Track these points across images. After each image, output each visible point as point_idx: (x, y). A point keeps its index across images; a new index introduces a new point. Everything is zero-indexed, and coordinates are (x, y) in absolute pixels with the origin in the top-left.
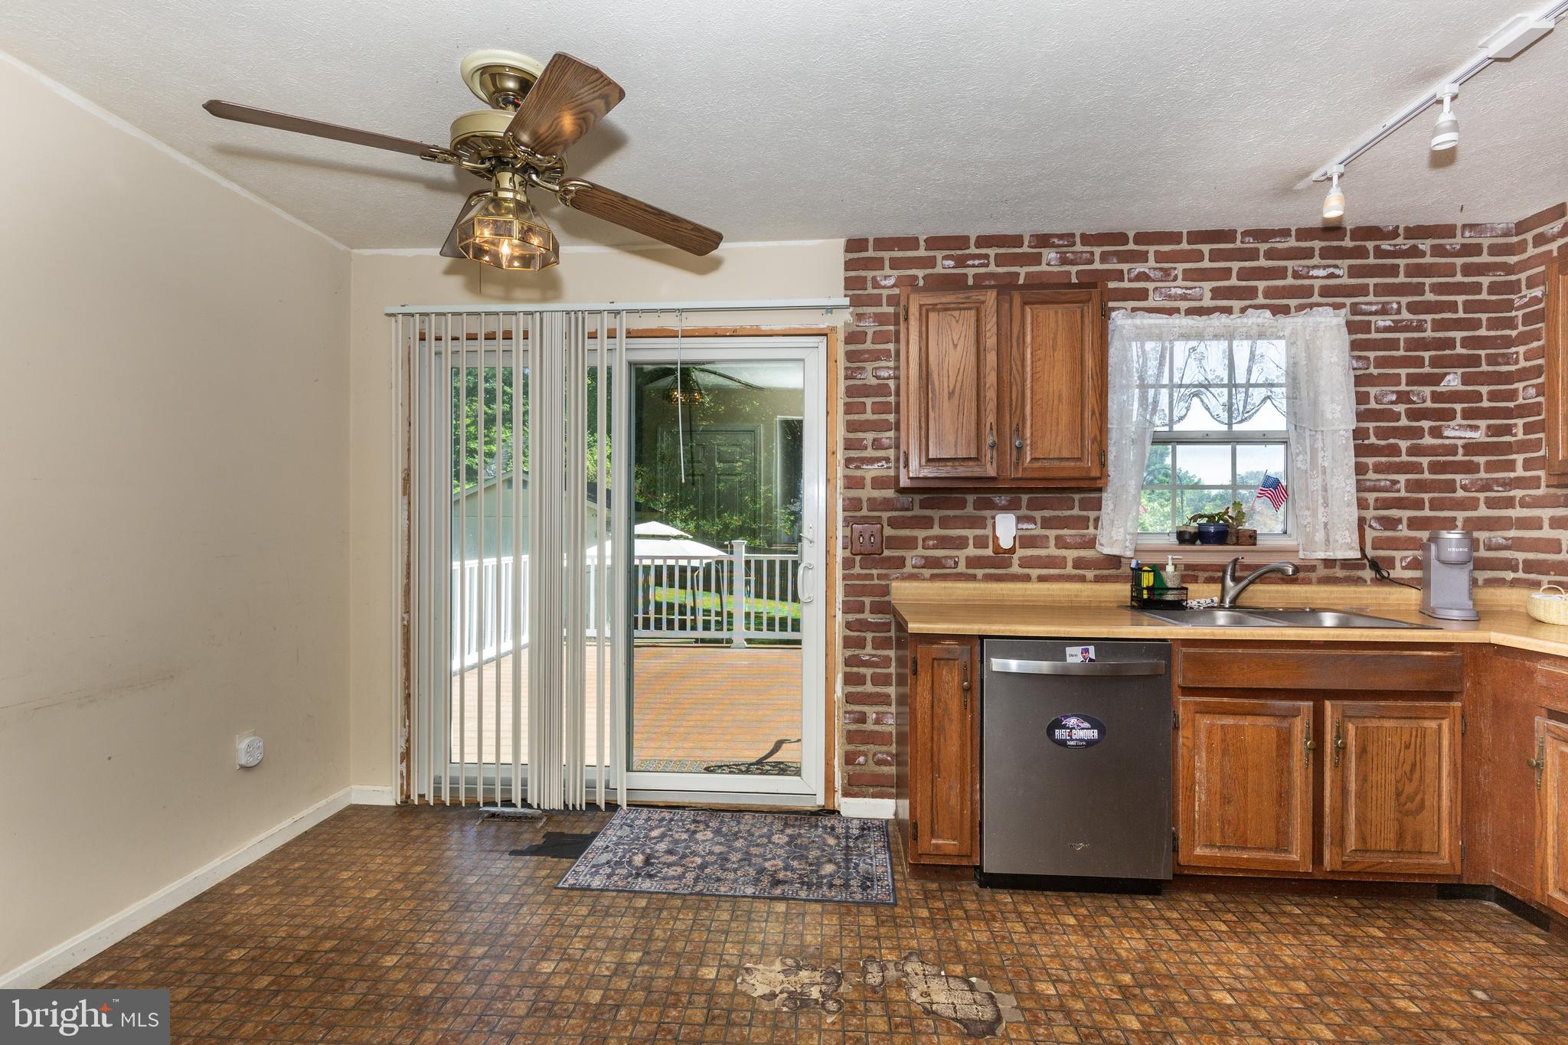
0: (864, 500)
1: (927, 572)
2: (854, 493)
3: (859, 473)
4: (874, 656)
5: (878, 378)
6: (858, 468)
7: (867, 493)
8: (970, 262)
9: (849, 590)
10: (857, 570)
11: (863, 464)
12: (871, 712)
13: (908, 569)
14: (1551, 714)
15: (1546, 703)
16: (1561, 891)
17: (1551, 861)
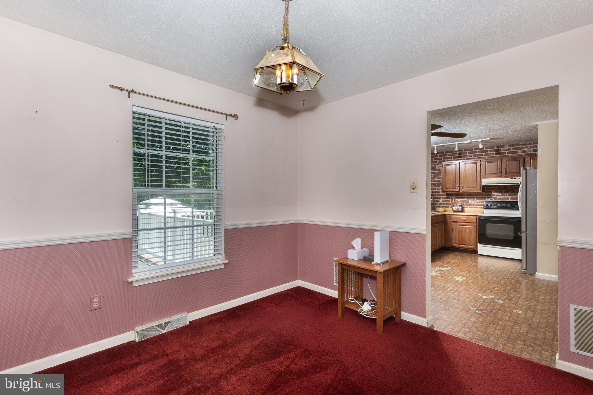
14: (454, 222)
15: (453, 221)
16: (455, 244)
17: (454, 240)
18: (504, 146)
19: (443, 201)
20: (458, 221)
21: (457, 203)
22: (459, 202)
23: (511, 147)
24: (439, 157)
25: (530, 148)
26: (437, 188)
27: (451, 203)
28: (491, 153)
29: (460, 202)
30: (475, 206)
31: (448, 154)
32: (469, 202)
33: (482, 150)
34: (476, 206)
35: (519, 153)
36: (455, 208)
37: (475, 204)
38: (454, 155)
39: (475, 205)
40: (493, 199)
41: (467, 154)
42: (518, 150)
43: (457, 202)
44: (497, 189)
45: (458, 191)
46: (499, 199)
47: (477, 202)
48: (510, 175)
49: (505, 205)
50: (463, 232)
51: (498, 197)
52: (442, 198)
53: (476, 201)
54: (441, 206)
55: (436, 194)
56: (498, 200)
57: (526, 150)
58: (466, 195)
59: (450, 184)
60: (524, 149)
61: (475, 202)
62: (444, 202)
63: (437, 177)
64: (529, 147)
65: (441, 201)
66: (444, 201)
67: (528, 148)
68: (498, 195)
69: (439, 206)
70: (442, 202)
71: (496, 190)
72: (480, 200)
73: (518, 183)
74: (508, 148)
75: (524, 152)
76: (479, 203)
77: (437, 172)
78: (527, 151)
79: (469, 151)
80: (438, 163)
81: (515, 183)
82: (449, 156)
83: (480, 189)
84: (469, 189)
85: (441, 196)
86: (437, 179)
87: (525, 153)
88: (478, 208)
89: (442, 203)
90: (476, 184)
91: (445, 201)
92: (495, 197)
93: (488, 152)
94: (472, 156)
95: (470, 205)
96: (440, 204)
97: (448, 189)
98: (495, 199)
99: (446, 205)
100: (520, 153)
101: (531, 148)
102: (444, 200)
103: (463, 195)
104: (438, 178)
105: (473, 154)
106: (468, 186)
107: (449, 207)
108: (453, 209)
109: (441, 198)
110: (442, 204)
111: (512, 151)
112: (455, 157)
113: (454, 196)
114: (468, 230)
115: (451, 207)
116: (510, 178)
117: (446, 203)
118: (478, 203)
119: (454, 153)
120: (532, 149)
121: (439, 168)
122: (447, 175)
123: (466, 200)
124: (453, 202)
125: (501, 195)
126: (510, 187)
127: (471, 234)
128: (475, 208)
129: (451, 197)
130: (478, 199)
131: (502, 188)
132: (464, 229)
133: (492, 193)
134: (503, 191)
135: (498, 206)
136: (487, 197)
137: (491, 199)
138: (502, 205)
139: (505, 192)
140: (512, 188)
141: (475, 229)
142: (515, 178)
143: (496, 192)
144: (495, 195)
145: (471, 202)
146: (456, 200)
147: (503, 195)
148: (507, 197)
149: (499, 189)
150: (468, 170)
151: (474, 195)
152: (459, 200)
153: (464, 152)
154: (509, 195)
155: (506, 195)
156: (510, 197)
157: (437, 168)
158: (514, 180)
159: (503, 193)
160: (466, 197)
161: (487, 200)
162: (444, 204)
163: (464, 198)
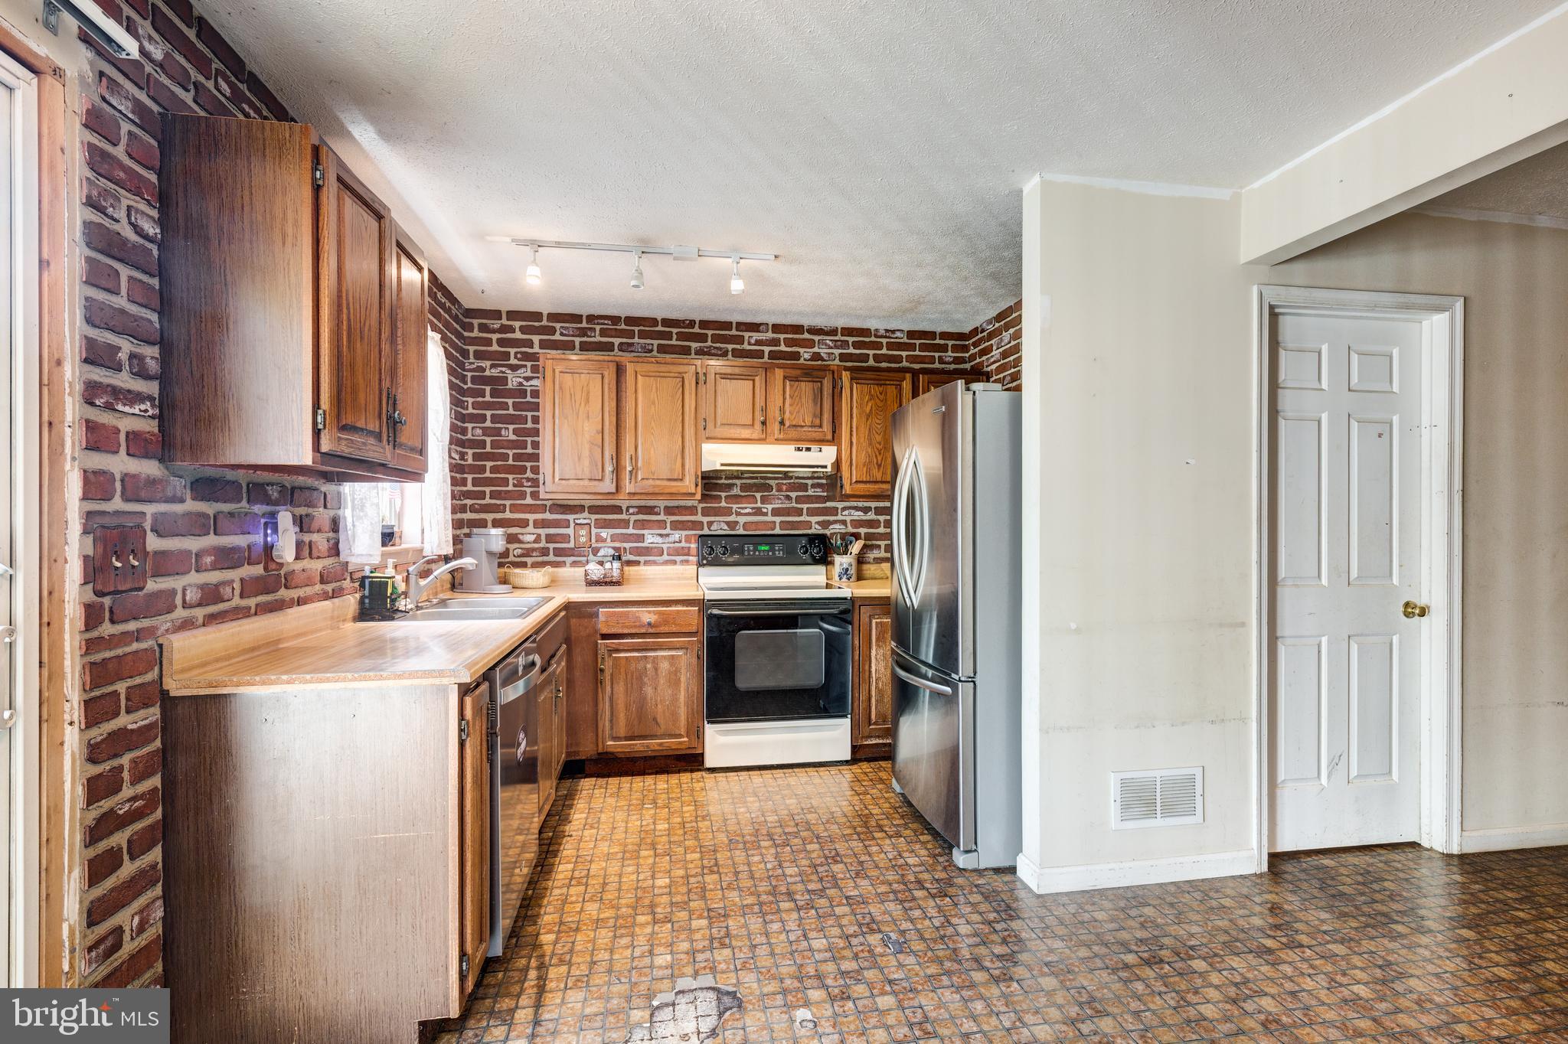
0: (118, 477)
1: (200, 613)
2: (99, 461)
3: (105, 418)
4: (134, 799)
5: (135, 227)
6: (109, 407)
7: (120, 464)
8: (245, 106)
9: (98, 674)
10: (107, 629)
11: (117, 399)
12: (126, 918)
13: (180, 613)
14: (605, 637)
15: (605, 631)
16: (615, 739)
17: (607, 724)
18: (761, 328)
19: (537, 540)
20: (626, 631)
21: (599, 545)
22: (604, 541)
23: (779, 336)
24: (518, 335)
25: (832, 348)
26: (510, 477)
27: (571, 545)
28: (721, 349)
29: (609, 540)
30: (665, 557)
31: (558, 326)
32: (640, 539)
33: (686, 330)
34: (668, 555)
35: (802, 361)
36: (595, 570)
37: (665, 546)
38: (583, 332)
39: (665, 553)
40: (726, 527)
41: (636, 340)
42: (801, 350)
43: (599, 539)
44: (739, 488)
45: (614, 490)
46: (745, 526)
47: (671, 539)
48: (793, 433)
49: (767, 548)
50: (646, 680)
51: (742, 520)
52: (536, 522)
53: (668, 535)
54: (529, 560)
55: (505, 506)
56: (741, 532)
57: (824, 352)
58: (631, 511)
59: (576, 459)
60: (816, 350)
61: (667, 540)
62: (543, 544)
63: (511, 427)
64: (830, 343)
65: (532, 538)
66: (543, 538)
67: (826, 344)
68: (743, 511)
69: (519, 560)
70: (535, 541)
71: (736, 491)
72: (684, 533)
73: (825, 467)
74: (770, 335)
75: (816, 357)
76: (680, 542)
77: (510, 405)
78: (825, 356)
79: (642, 328)
80: (513, 361)
81: (821, 467)
82: (562, 334)
83: (697, 485)
84: (654, 486)
85: (531, 517)
86: (513, 437)
87: (820, 362)
88: (674, 562)
89: (536, 546)
90: (683, 465)
91: (547, 536)
92: (732, 518)
93: (709, 343)
94: (652, 351)
95: (647, 551)
96: (528, 553)
97: (571, 482)
98: (732, 525)
99: (551, 558)
100: (805, 360)
101: (836, 347)
102: (543, 532)
103: (622, 513)
104: (515, 432)
105: (656, 342)
106: (653, 474)
107: (563, 564)
108: (587, 573)
109: (531, 523)
110: (534, 550)
111: (783, 348)
112: (590, 343)
113: (586, 514)
114: (664, 666)
115: (574, 564)
116: (792, 447)
117: (551, 546)
118: (677, 545)
119: (584, 325)
120: (837, 352)
121: (521, 384)
122: (566, 418)
123: (631, 531)
124: (583, 540)
125: (750, 510)
126: (777, 481)
127: (678, 682)
128: (666, 563)
129: (571, 517)
130: (676, 526)
131: (755, 485)
132: (649, 666)
133: (723, 504)
134: (758, 495)
135: (746, 553)
136: (705, 520)
137: (719, 526)
138: (759, 551)
139: (764, 500)
140: (784, 488)
141: (694, 660)
142: (808, 449)
143: (736, 498)
144: (734, 511)
145: (651, 538)
146: (594, 531)
147: (758, 512)
148: (770, 518)
149: (744, 488)
150: (654, 403)
151: (662, 513)
152: (605, 533)
153: (623, 326)
154: (776, 512)
155: (765, 510)
156: (778, 519)
157: (510, 386)
158: (804, 453)
159: (759, 505)
160: (633, 518)
161: (706, 531)
162: (545, 552)
163: (625, 524)
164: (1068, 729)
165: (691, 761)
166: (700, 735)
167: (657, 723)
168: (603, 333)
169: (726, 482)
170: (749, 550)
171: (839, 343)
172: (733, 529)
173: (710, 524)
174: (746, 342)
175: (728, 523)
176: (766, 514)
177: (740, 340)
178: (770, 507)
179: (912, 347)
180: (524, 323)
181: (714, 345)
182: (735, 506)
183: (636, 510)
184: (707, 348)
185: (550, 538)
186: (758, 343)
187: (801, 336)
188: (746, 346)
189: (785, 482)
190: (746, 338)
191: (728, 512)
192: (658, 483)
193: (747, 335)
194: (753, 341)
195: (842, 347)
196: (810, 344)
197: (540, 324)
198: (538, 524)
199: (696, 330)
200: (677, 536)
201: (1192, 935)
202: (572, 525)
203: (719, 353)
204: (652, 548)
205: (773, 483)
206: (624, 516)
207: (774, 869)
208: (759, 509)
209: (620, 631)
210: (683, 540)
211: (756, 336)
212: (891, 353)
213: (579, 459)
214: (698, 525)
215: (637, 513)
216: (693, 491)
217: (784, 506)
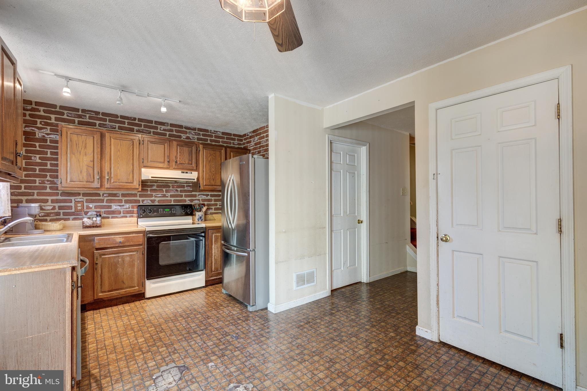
14: (97, 249)
15: (98, 247)
16: (102, 292)
17: (99, 287)
18: (165, 124)
19: (54, 208)
20: (109, 246)
21: (88, 210)
22: (91, 208)
23: (173, 128)
24: (42, 113)
26: (37, 179)
27: (73, 210)
28: (148, 131)
29: (93, 208)
30: (122, 215)
31: (65, 112)
32: (110, 207)
33: (132, 121)
35: (182, 139)
36: (87, 221)
37: (122, 210)
38: (80, 116)
39: (122, 213)
40: (150, 202)
41: (107, 123)
42: (182, 135)
43: (88, 207)
44: (156, 186)
45: (99, 187)
46: (159, 201)
47: (125, 207)
48: (181, 166)
49: (169, 210)
50: (118, 265)
51: (157, 199)
53: (123, 206)
54: (48, 218)
55: (34, 193)
56: (157, 204)
57: (191, 136)
58: (105, 195)
59: (80, 173)
60: (188, 135)
62: (57, 210)
63: (38, 156)
65: (51, 208)
66: (57, 207)
67: (192, 134)
68: (157, 196)
69: (42, 218)
70: (52, 209)
71: (154, 188)
72: (131, 205)
73: (194, 179)
74: (169, 127)
75: (188, 138)
76: (129, 208)
77: (37, 145)
78: (191, 138)
79: (110, 118)
80: (39, 125)
81: (191, 179)
82: (68, 116)
83: (139, 185)
84: (119, 185)
85: (50, 198)
86: (38, 160)
87: (189, 140)
88: (126, 217)
89: (53, 211)
90: (133, 177)
91: (59, 206)
92: (153, 198)
93: (143, 128)
94: (115, 128)
95: (113, 212)
96: (48, 215)
97: (76, 183)
98: (153, 201)
99: (62, 216)
100: (183, 138)
101: (195, 135)
102: (57, 205)
103: (100, 196)
104: (40, 158)
105: (117, 125)
106: (119, 180)
107: (68, 219)
108: (83, 223)
109: (50, 201)
110: (51, 213)
111: (174, 133)
112: (83, 121)
113: (81, 197)
114: (127, 259)
115: (74, 219)
116: (180, 171)
117: (62, 211)
118: (127, 210)
119: (80, 113)
120: (196, 137)
121: (44, 136)
122: (74, 154)
123: (105, 204)
124: (79, 208)
125: (161, 195)
126: (172, 184)
127: (133, 265)
128: (122, 217)
129: (73, 198)
130: (127, 202)
131: (163, 185)
132: (120, 260)
133: (149, 193)
134: (164, 189)
135: (160, 212)
136: (141, 199)
137: (147, 201)
138: (165, 211)
139: (167, 191)
140: (175, 187)
141: (141, 256)
142: (187, 173)
143: (155, 191)
144: (154, 195)
145: (115, 207)
146: (85, 204)
147: (164, 196)
148: (169, 198)
149: (158, 186)
150: (119, 150)
151: (120, 196)
152: (91, 205)
153: (101, 116)
154: (172, 196)
155: (167, 195)
156: (173, 199)
157: (37, 136)
158: (185, 174)
159: (165, 193)
160: (106, 199)
161: (141, 204)
162: (58, 214)
163: (102, 201)
164: (283, 262)
165: (140, 296)
166: (143, 285)
167: (124, 283)
168: (90, 118)
169: (150, 184)
170: (161, 211)
171: (197, 134)
172: (154, 203)
173: (143, 201)
174: (159, 129)
175: (151, 200)
176: (168, 197)
177: (156, 128)
178: (169, 194)
179: (223, 138)
180: (46, 108)
181: (145, 129)
182: (154, 194)
183: (107, 195)
184: (142, 130)
185: (60, 208)
186: (164, 130)
187: (182, 129)
188: (159, 131)
189: (175, 184)
190: (159, 128)
191: (151, 196)
192: (121, 184)
193: (159, 126)
194: (162, 129)
195: (198, 135)
196: (186, 133)
197: (55, 110)
198: (53, 201)
199: (137, 122)
200: (128, 206)
201: (316, 314)
202: (73, 201)
203: (147, 132)
204: (115, 211)
205: (170, 185)
206: (101, 198)
207: (186, 326)
208: (165, 195)
209: (106, 246)
210: (131, 207)
211: (163, 127)
212: (216, 139)
213: (81, 172)
214: (138, 201)
215: (108, 196)
216: (138, 187)
217: (175, 194)
